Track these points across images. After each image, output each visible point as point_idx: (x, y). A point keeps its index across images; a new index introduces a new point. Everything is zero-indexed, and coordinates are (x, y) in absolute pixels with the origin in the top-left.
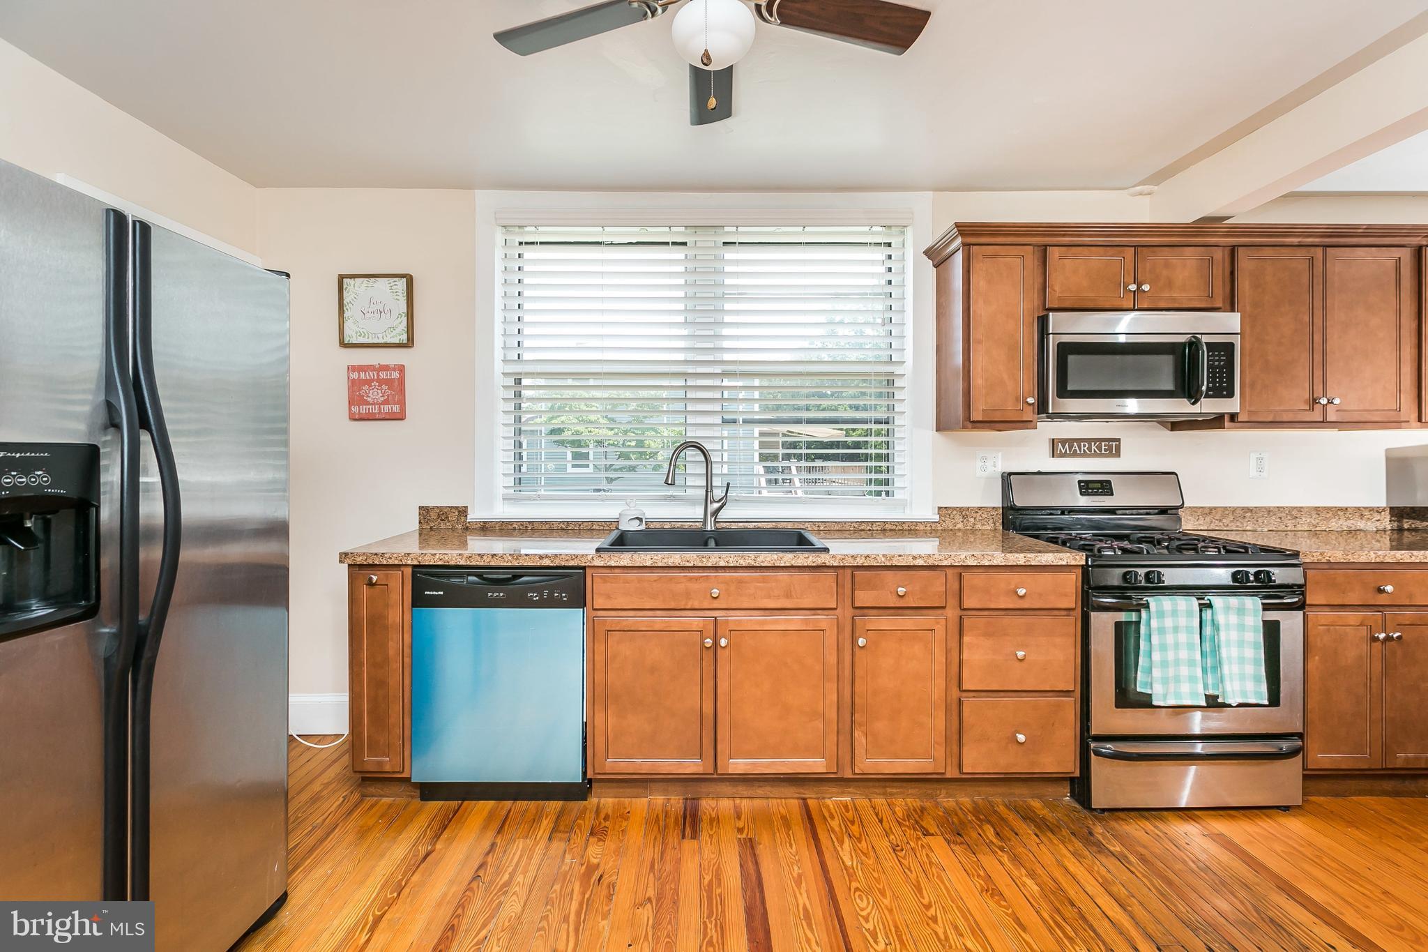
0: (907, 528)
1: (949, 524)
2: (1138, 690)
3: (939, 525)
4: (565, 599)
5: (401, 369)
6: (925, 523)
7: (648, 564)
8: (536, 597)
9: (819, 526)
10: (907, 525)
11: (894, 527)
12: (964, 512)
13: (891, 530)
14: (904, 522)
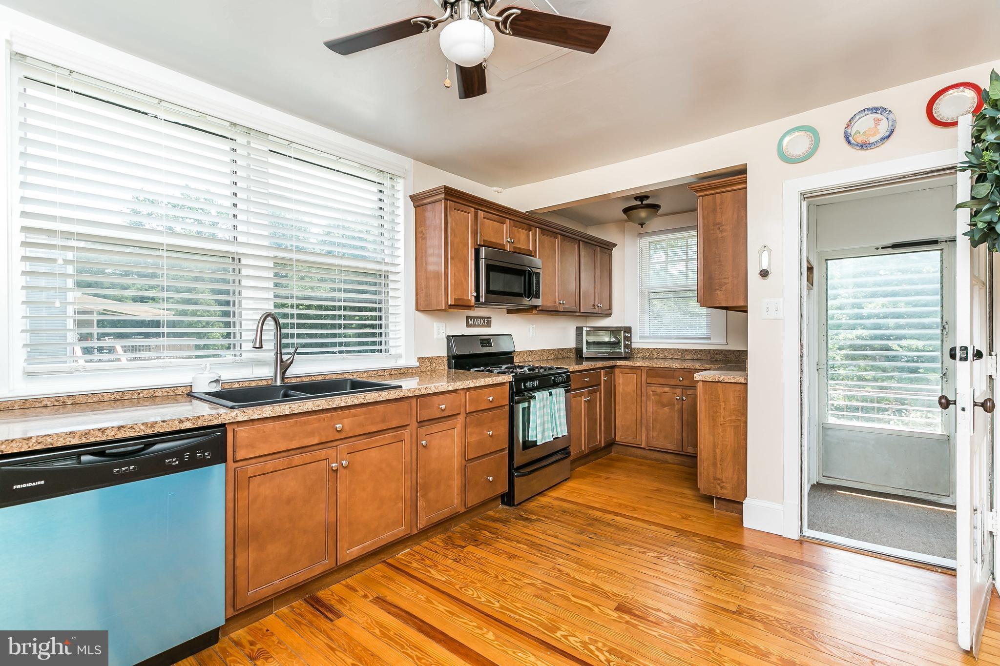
2: (530, 440)
4: (208, 457)
7: (287, 413)
8: (176, 461)
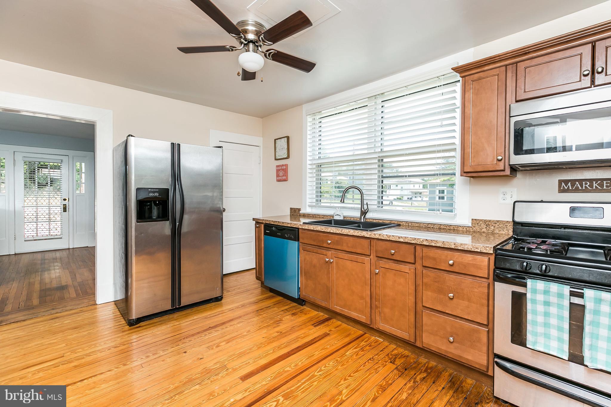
0: (452, 228)
1: (477, 228)
3: (471, 229)
5: (286, 165)
6: (463, 227)
9: (408, 224)
10: (452, 227)
11: (445, 227)
12: (487, 223)
13: (444, 229)
14: (451, 225)
